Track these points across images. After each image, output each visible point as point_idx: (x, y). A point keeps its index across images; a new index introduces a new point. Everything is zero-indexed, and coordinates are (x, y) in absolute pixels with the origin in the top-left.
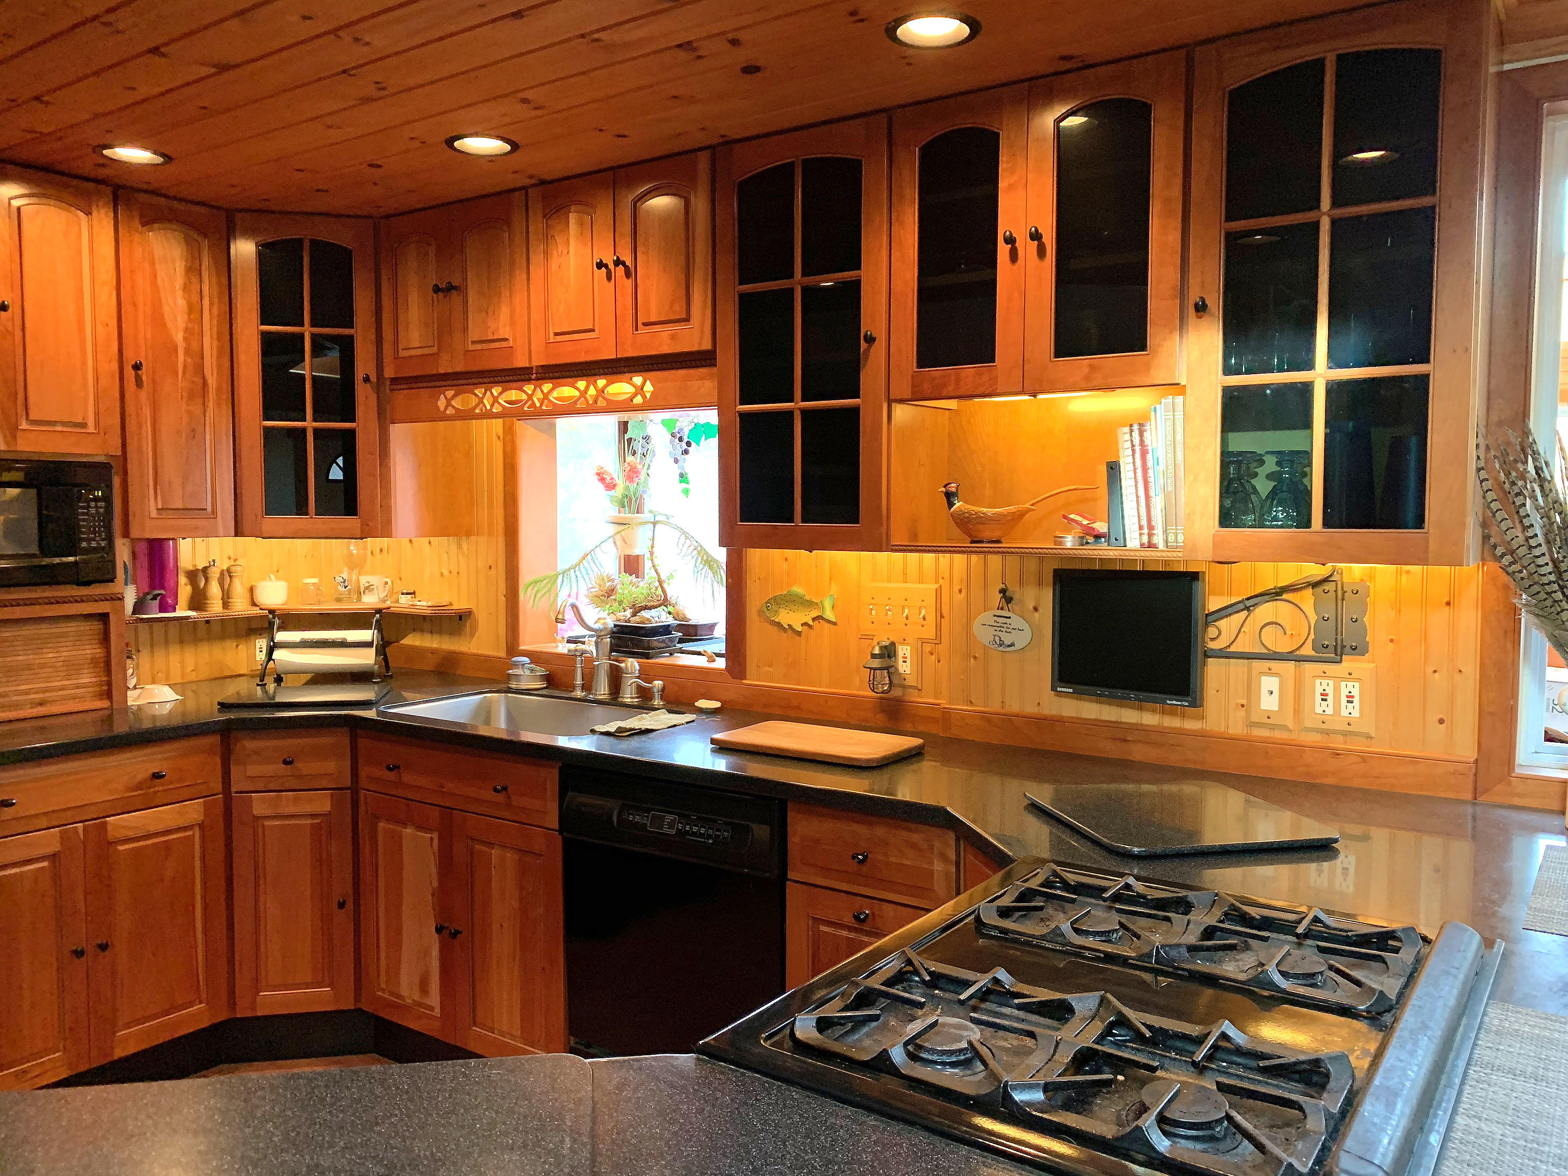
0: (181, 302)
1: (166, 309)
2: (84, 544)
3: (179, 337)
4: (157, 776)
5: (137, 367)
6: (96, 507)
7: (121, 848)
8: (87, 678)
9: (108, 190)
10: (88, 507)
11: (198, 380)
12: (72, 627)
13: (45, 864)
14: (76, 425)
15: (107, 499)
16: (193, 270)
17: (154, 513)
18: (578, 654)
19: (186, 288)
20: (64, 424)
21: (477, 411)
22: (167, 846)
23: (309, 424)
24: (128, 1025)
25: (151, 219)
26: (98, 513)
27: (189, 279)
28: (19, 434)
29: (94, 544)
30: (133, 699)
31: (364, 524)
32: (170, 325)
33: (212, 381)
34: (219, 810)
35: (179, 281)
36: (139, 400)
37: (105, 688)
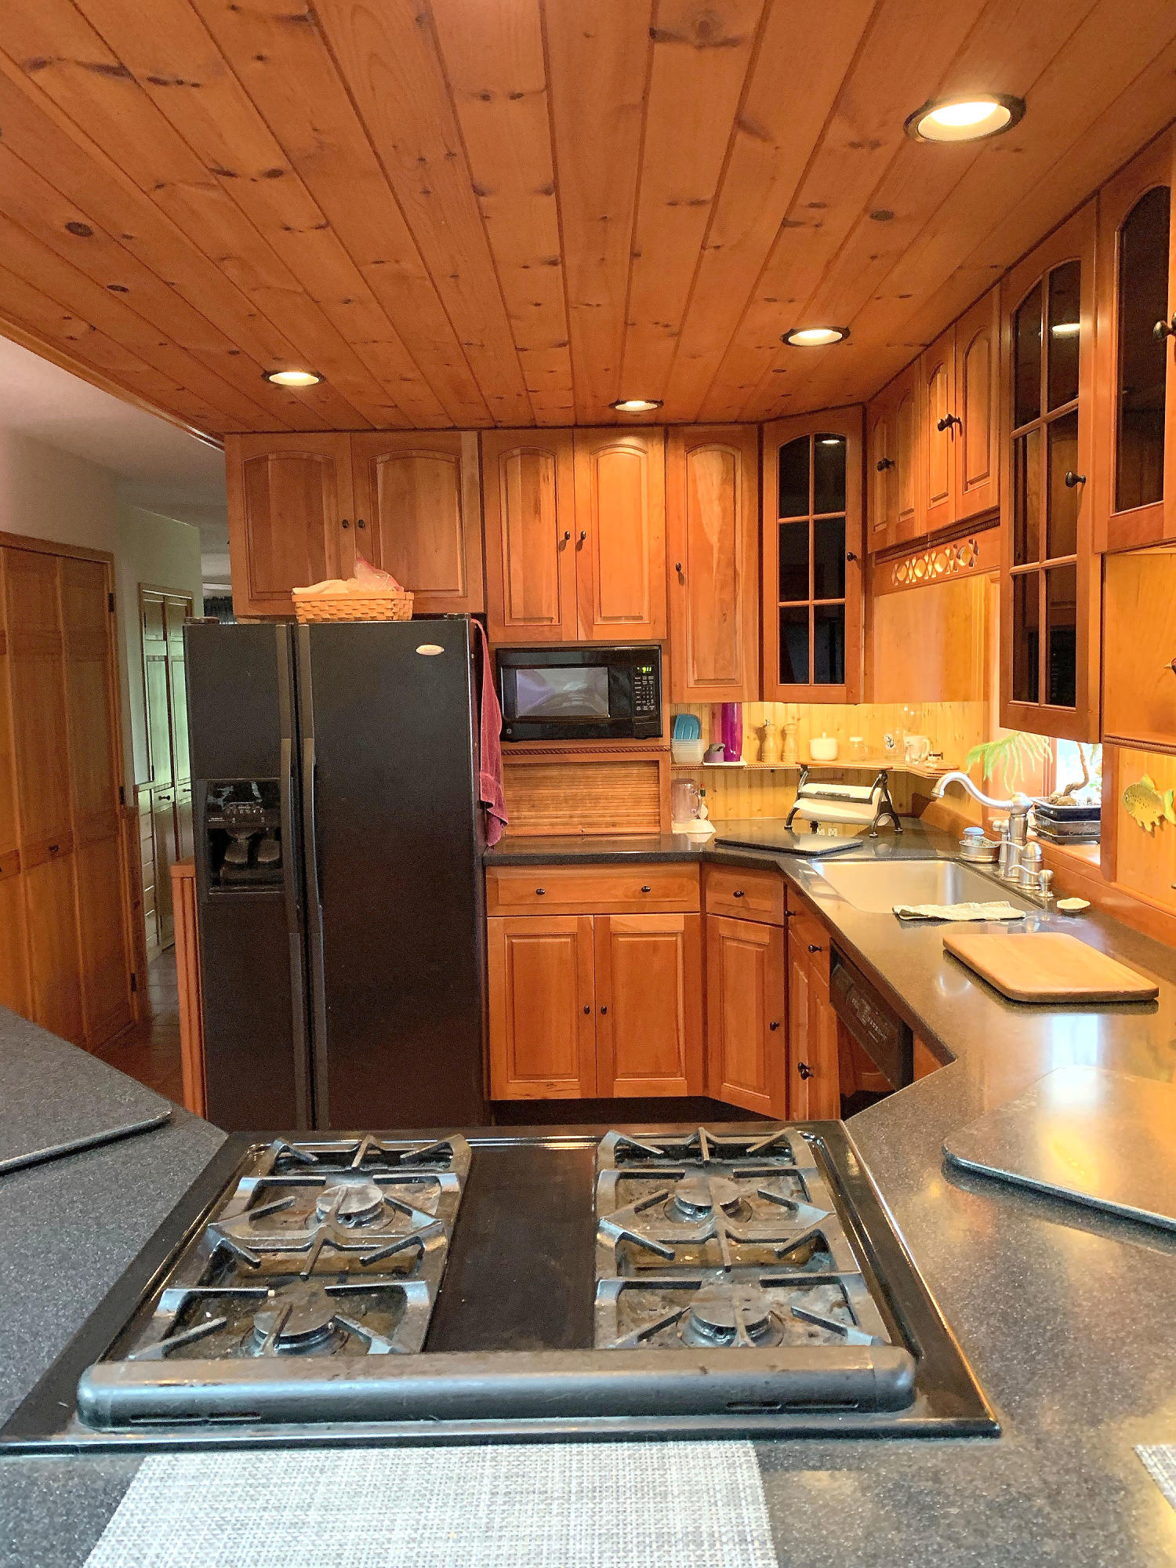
0: (717, 509)
1: (705, 520)
2: (639, 708)
3: (714, 539)
4: (645, 890)
5: (678, 568)
6: (648, 680)
7: (620, 939)
8: (647, 809)
9: (661, 429)
10: (640, 680)
11: (731, 572)
12: (635, 770)
13: (569, 940)
14: (634, 618)
15: (656, 672)
16: (729, 479)
17: (692, 685)
18: (1003, 830)
19: (721, 498)
20: (627, 618)
21: (907, 582)
22: (655, 946)
23: (811, 602)
24: (624, 1075)
25: (693, 445)
26: (648, 684)
27: (724, 490)
28: (595, 628)
29: (645, 708)
30: (678, 829)
31: (849, 691)
32: (707, 530)
33: (742, 570)
34: (696, 925)
35: (715, 493)
36: (680, 593)
37: (657, 818)
